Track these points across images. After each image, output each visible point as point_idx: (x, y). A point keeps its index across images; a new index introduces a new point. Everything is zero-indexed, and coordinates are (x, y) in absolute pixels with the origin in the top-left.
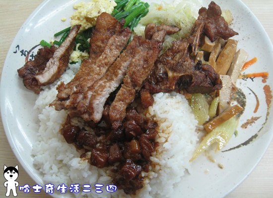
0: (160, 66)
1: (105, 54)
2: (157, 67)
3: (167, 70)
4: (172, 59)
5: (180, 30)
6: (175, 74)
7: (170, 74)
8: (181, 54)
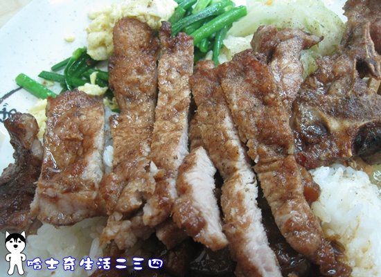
0: (304, 109)
1: (164, 93)
2: (299, 113)
3: (325, 116)
4: (327, 93)
5: (322, 38)
6: (347, 124)
7: (334, 125)
8: (344, 81)
